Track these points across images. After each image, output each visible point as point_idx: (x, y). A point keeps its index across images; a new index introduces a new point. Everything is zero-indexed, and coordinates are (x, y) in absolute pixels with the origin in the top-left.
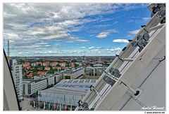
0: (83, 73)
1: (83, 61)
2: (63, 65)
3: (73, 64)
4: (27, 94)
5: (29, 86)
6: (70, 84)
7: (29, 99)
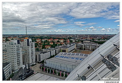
0: (75, 48)
1: (76, 38)
2: (62, 41)
3: (68, 40)
4: (38, 60)
5: (40, 56)
6: (65, 56)
7: (40, 65)
